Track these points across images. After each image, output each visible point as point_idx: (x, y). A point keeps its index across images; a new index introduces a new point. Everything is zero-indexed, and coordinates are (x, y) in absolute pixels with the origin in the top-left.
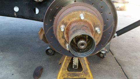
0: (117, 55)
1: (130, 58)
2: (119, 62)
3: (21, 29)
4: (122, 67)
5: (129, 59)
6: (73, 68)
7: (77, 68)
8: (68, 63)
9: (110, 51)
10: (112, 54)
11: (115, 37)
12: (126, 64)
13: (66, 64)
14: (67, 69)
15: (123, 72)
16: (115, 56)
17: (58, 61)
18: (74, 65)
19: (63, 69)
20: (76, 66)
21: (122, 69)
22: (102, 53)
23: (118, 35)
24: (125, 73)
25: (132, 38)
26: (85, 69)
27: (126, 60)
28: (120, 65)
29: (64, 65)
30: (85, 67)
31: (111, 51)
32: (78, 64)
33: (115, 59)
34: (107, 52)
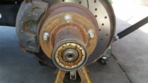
0: (120, 60)
1: (135, 62)
2: (122, 68)
3: (13, 37)
4: (127, 73)
5: (134, 64)
6: (71, 78)
7: (75, 79)
8: (64, 74)
9: (112, 55)
10: (115, 59)
11: (116, 40)
12: (131, 70)
13: (62, 75)
14: (62, 81)
15: (129, 79)
16: (118, 62)
17: (53, 72)
18: (72, 76)
19: (58, 81)
20: (73, 76)
21: (127, 76)
22: (103, 59)
23: (120, 38)
24: (131, 80)
25: (136, 39)
26: (84, 80)
27: (130, 65)
28: (124, 71)
29: (59, 77)
30: (84, 77)
31: (114, 55)
32: (76, 74)
33: (119, 65)
34: (108, 57)
